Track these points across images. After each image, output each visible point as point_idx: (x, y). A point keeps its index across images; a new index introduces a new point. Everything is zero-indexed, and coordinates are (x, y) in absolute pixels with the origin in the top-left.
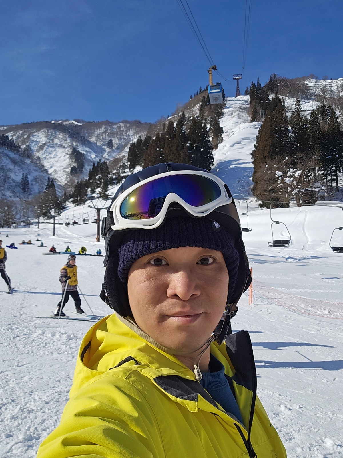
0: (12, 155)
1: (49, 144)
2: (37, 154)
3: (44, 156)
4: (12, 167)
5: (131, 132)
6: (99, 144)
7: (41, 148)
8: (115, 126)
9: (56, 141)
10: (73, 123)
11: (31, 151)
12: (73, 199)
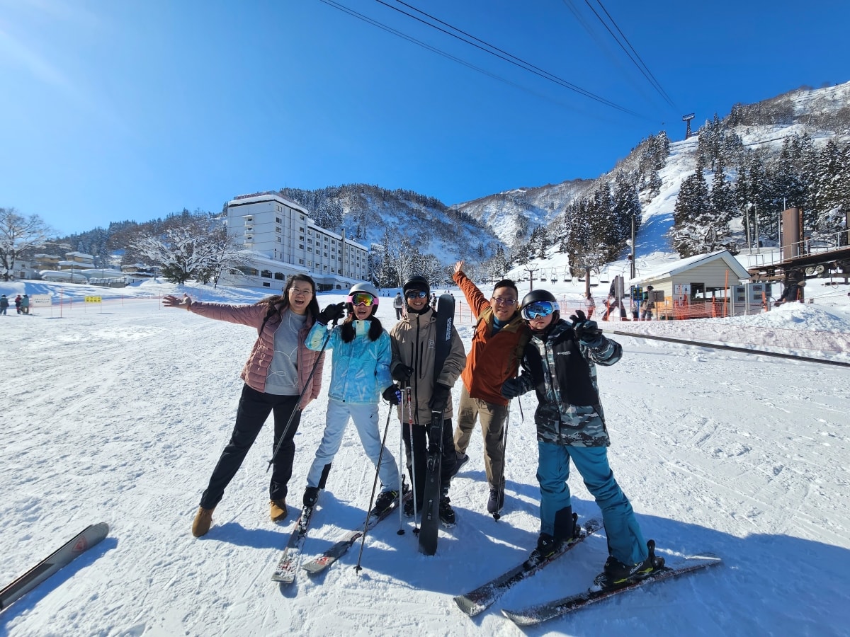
0: (470, 227)
1: (500, 214)
2: (489, 224)
3: (495, 224)
4: (471, 237)
5: (572, 191)
6: (541, 207)
7: (493, 217)
8: (556, 188)
9: (505, 210)
10: (518, 192)
11: (484, 222)
12: (518, 260)
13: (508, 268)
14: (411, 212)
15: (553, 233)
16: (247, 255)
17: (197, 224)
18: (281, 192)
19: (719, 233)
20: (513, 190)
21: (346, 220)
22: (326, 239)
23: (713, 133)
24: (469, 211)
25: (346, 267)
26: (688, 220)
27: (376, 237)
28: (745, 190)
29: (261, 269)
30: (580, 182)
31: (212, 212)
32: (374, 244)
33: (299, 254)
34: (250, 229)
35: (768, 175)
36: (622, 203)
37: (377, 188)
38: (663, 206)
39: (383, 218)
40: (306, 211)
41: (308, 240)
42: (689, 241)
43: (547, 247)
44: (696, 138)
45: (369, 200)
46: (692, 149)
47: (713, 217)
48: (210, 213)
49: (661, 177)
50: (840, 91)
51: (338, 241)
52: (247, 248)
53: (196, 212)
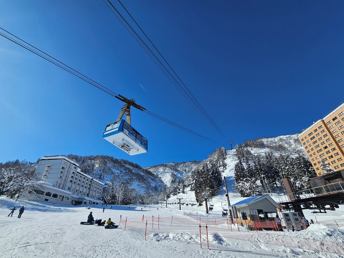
0: (152, 177)
1: (164, 172)
2: (159, 176)
3: (162, 176)
4: (152, 182)
5: (193, 165)
6: (181, 171)
7: (161, 173)
8: (187, 164)
9: (166, 171)
11: (158, 175)
12: (173, 193)
13: (168, 197)
14: (126, 169)
15: (187, 182)
16: (41, 184)
17: (21, 167)
18: (68, 156)
19: (254, 186)
20: (170, 163)
21: (96, 170)
22: (84, 178)
23: (240, 149)
24: (151, 170)
25: (91, 192)
26: (241, 180)
27: (109, 179)
28: (258, 170)
29: (46, 191)
30: (196, 162)
31: (31, 162)
32: (107, 182)
33: (69, 184)
34: (47, 171)
35: (264, 165)
36: (214, 171)
37: (112, 157)
38: (229, 174)
39: (113, 170)
40: (78, 165)
41: (76, 178)
42: (243, 189)
43: (185, 188)
44: (235, 150)
45: (108, 162)
46: (235, 154)
47: (250, 179)
48: (30, 162)
49: (226, 163)
50: (276, 139)
51: (90, 180)
52: (43, 180)
53: (23, 161)
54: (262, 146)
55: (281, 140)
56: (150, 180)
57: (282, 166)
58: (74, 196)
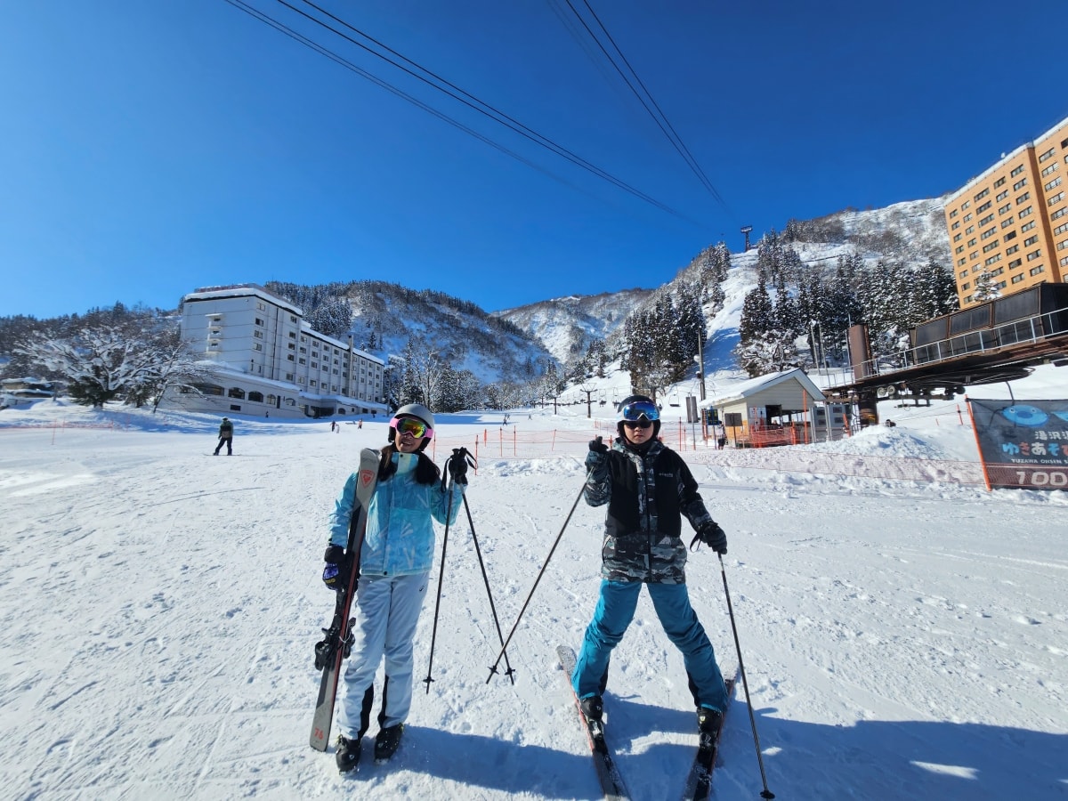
0: (516, 339)
1: (550, 324)
2: (538, 335)
3: (545, 335)
4: (516, 350)
5: (631, 301)
6: (597, 317)
7: (542, 327)
8: (614, 297)
9: (556, 319)
10: (571, 300)
11: (532, 333)
12: (573, 378)
13: (561, 388)
14: (442, 318)
15: (612, 348)
16: (207, 367)
17: (135, 324)
18: (267, 286)
19: (787, 351)
20: (566, 297)
21: (355, 325)
22: (326, 348)
23: (772, 247)
24: (514, 319)
25: (353, 385)
26: (755, 337)
27: (396, 347)
28: (807, 307)
29: (228, 386)
30: (640, 292)
31: (161, 308)
32: (392, 356)
33: (287, 366)
34: (215, 332)
35: (828, 293)
36: (686, 316)
37: (398, 286)
38: (728, 320)
39: (406, 324)
40: (299, 311)
41: (301, 349)
42: (757, 359)
43: (606, 364)
44: (755, 252)
45: (387, 301)
46: (753, 263)
47: (779, 334)
48: (157, 310)
49: (724, 290)
50: (883, 214)
51: (344, 352)
52: (209, 358)
53: (136, 307)
54: (837, 235)
55: (897, 215)
56: (510, 346)
57: (875, 296)
58: (308, 395)
